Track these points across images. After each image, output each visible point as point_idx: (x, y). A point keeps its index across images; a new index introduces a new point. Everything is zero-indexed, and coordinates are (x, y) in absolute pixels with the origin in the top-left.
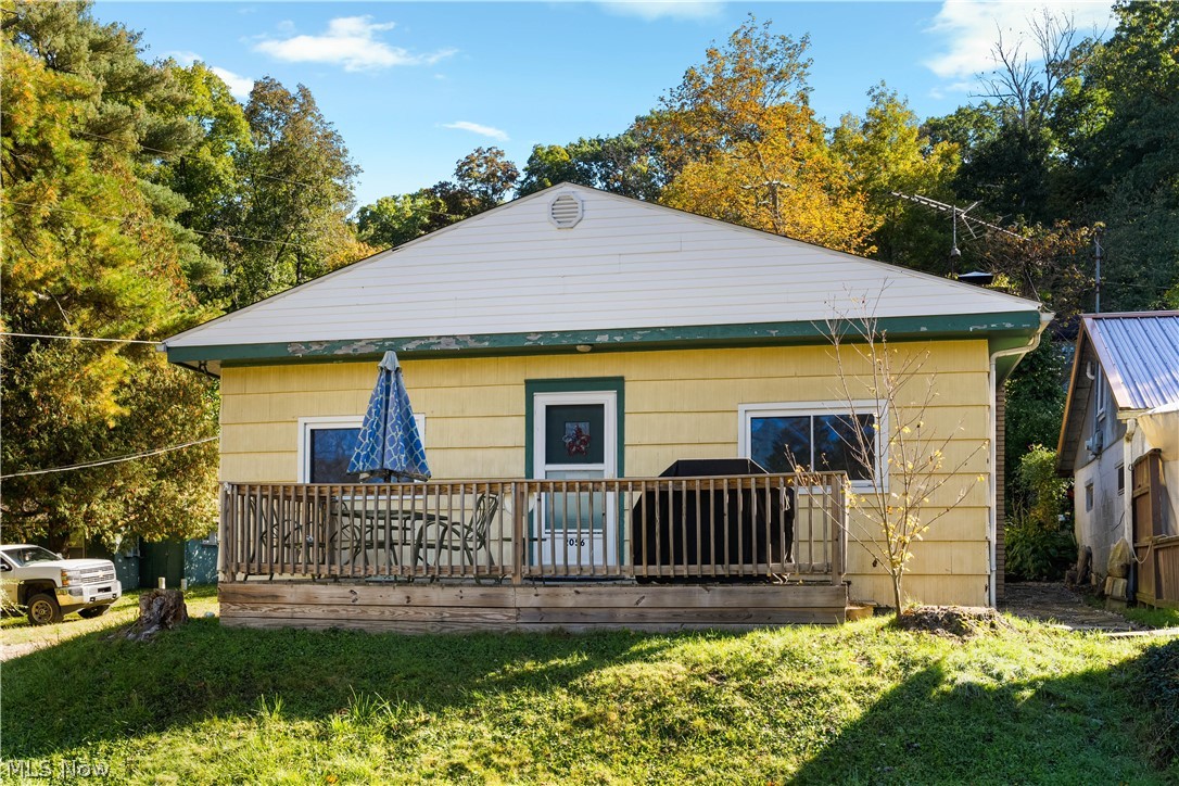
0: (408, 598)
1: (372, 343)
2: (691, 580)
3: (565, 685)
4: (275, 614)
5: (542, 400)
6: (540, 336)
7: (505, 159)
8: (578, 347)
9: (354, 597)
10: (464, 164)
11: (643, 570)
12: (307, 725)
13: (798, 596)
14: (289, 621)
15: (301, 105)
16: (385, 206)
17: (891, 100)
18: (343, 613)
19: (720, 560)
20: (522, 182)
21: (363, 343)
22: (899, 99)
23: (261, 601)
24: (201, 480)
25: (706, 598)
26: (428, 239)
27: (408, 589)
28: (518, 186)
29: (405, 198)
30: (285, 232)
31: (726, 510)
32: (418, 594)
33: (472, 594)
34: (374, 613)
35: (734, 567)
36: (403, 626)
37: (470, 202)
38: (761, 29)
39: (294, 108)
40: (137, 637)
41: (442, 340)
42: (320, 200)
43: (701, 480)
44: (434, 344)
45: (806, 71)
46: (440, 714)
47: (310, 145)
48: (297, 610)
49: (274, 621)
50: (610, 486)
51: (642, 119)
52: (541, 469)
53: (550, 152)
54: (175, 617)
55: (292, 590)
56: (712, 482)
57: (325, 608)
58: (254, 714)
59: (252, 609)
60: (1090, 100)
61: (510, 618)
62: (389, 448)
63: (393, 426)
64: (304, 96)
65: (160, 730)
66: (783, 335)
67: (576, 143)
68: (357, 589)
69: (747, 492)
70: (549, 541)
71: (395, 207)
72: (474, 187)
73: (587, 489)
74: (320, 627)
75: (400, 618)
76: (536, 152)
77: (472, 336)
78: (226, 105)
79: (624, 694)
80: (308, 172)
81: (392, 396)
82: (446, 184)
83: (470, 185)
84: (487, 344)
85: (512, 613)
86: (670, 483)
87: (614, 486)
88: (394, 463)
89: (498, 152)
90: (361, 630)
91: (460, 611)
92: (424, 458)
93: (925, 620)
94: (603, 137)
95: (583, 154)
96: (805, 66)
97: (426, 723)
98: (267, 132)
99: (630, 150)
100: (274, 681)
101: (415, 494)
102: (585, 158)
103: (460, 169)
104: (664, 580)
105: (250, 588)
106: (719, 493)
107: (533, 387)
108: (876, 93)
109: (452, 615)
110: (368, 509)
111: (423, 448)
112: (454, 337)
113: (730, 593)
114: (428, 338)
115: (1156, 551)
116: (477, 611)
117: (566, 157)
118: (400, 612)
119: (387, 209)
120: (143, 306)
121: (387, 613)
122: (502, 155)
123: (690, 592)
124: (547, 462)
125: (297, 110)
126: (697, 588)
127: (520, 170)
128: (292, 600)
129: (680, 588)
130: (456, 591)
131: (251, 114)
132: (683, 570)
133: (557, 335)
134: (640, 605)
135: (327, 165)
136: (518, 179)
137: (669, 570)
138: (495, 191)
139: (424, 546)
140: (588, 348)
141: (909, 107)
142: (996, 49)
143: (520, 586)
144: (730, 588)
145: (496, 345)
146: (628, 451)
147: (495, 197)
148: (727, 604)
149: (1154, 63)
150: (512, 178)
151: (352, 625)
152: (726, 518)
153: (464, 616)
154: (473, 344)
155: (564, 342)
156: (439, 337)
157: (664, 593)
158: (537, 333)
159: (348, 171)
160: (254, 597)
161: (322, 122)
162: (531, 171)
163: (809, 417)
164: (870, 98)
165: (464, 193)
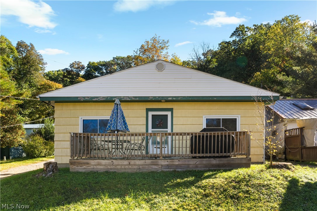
0: (129, 163)
1: (104, 98)
2: (210, 157)
3: (194, 186)
4: (88, 168)
5: (151, 114)
6: (153, 97)
7: (82, 64)
8: (162, 101)
9: (113, 163)
10: (72, 64)
11: (194, 155)
12: (118, 199)
13: (239, 161)
14: (92, 170)
15: (31, 48)
16: (50, 73)
17: (176, 57)
18: (109, 167)
19: (210, 152)
20: (86, 69)
21: (101, 98)
22: (178, 57)
23: (83, 164)
24: (17, 133)
25: (214, 162)
26: (121, 72)
27: (129, 161)
28: (85, 70)
29: (55, 71)
30: (27, 77)
31: (220, 140)
32: (132, 162)
33: (148, 162)
34: (119, 167)
35: (221, 154)
36: (128, 170)
37: (74, 73)
38: (158, 38)
39: (29, 48)
40: (46, 175)
41: (125, 98)
42: (36, 70)
43: (213, 133)
44: (122, 98)
45: (168, 48)
46: (160, 195)
47: (34, 57)
48: (94, 167)
49: (87, 170)
50: (170, 134)
51: (114, 58)
52: (150, 130)
53: (93, 63)
54: (56, 170)
55: (93, 161)
56: (216, 133)
57: (104, 166)
58: (99, 197)
59: (80, 167)
60: (212, 61)
61: (160, 167)
62: (118, 124)
63: (120, 119)
64: (32, 46)
65: (69, 203)
66: (218, 99)
67: (99, 62)
68: (114, 161)
69: (225, 136)
70: (167, 148)
71: (53, 73)
72: (74, 70)
73: (181, 135)
74: (102, 171)
75: (127, 168)
76: (89, 63)
77: (133, 97)
78: (10, 46)
79: (213, 187)
80: (33, 63)
81: (119, 111)
82: (67, 69)
83: (73, 69)
84: (138, 99)
85: (160, 166)
86: (205, 134)
87: (189, 134)
88: (120, 128)
89: (80, 62)
90: (115, 171)
91: (145, 166)
92: (128, 127)
93: (279, 166)
94: (105, 61)
95: (101, 64)
96: (168, 47)
97: (155, 197)
98: (21, 53)
99: (112, 64)
100: (100, 187)
101: (113, 136)
102: (101, 65)
103: (71, 65)
104: (203, 157)
105: (80, 161)
106: (218, 136)
107: (148, 110)
108: (173, 55)
109: (142, 167)
110: (106, 140)
111: (127, 124)
112: (128, 97)
113: (221, 160)
114: (121, 97)
115: (302, 149)
116: (150, 166)
117: (97, 65)
118: (127, 167)
119: (51, 73)
120: (8, 89)
121: (123, 167)
122: (81, 63)
123: (210, 160)
124: (152, 129)
125: (30, 49)
126: (212, 159)
127: (85, 67)
128: (93, 164)
129: (207, 159)
130: (144, 161)
131: (17, 49)
132: (208, 155)
133: (157, 97)
134: (196, 164)
135: (38, 62)
136: (85, 69)
137: (205, 155)
138: (79, 71)
139: (134, 150)
140: (165, 101)
141: (180, 59)
142: (193, 49)
143: (163, 159)
144: (221, 159)
145: (140, 99)
146: (174, 126)
147: (79, 72)
148: (220, 163)
149: (230, 54)
150: (84, 68)
151: (112, 170)
152: (220, 142)
153: (146, 167)
154: (133, 99)
155: (159, 99)
156: (124, 97)
157: (203, 160)
158: (152, 97)
159: (43, 64)
160: (81, 164)
161: (36, 52)
162: (88, 67)
163: (220, 119)
164: (172, 56)
165: (72, 71)
